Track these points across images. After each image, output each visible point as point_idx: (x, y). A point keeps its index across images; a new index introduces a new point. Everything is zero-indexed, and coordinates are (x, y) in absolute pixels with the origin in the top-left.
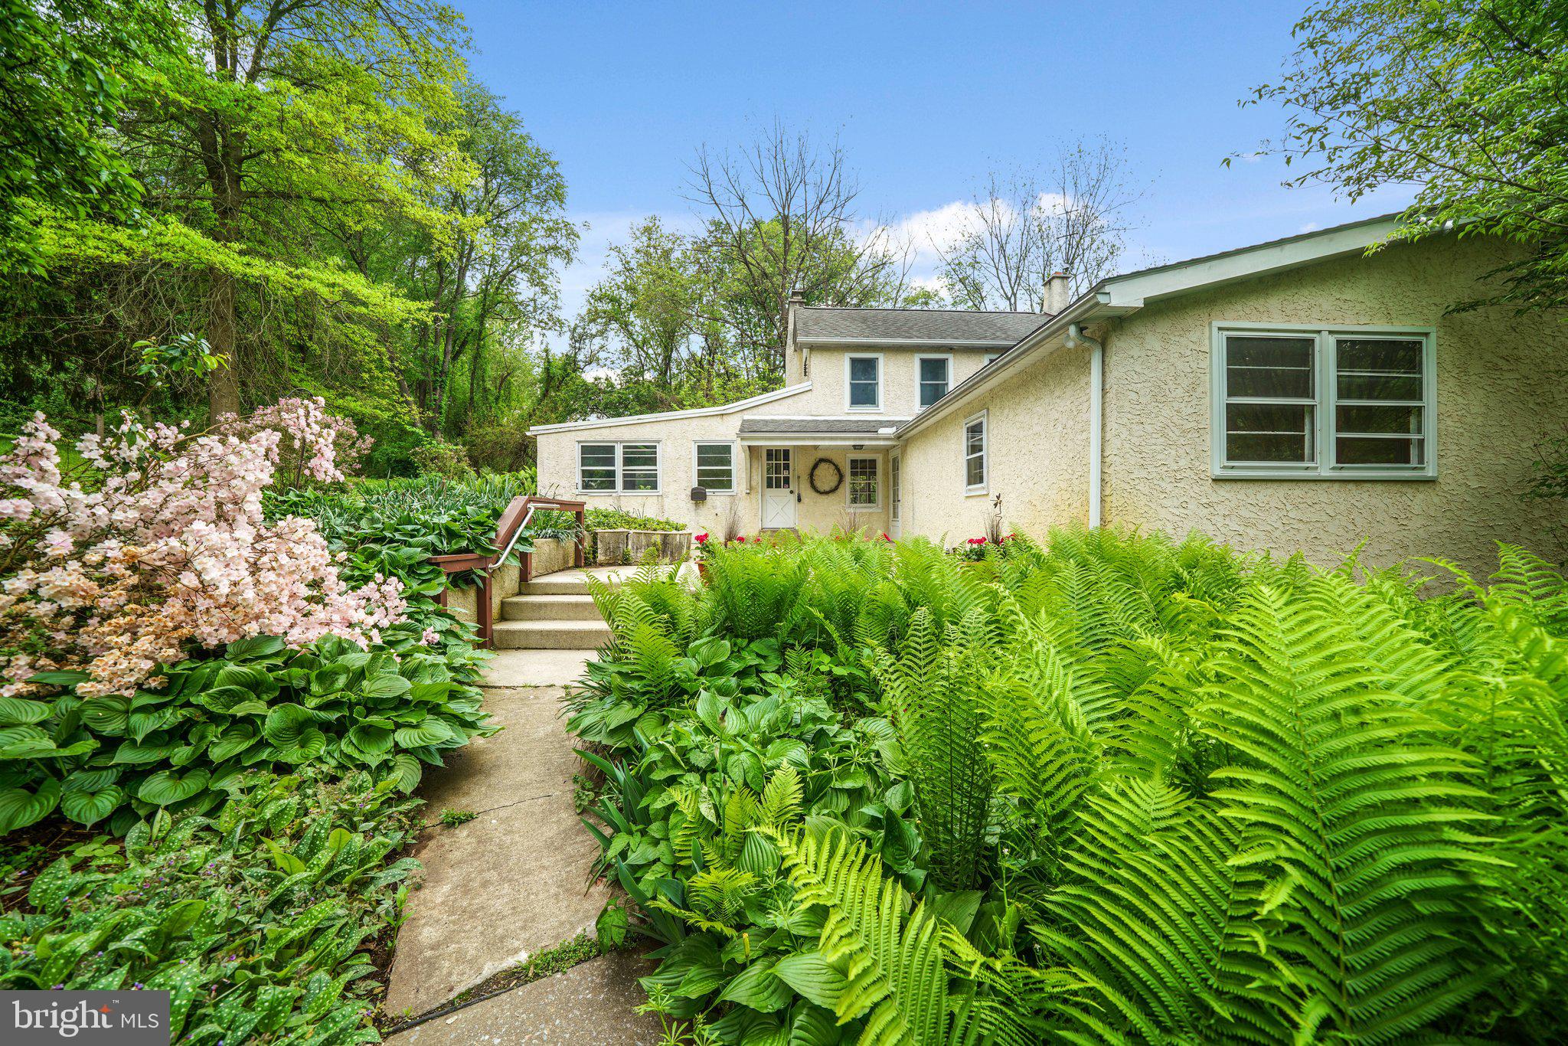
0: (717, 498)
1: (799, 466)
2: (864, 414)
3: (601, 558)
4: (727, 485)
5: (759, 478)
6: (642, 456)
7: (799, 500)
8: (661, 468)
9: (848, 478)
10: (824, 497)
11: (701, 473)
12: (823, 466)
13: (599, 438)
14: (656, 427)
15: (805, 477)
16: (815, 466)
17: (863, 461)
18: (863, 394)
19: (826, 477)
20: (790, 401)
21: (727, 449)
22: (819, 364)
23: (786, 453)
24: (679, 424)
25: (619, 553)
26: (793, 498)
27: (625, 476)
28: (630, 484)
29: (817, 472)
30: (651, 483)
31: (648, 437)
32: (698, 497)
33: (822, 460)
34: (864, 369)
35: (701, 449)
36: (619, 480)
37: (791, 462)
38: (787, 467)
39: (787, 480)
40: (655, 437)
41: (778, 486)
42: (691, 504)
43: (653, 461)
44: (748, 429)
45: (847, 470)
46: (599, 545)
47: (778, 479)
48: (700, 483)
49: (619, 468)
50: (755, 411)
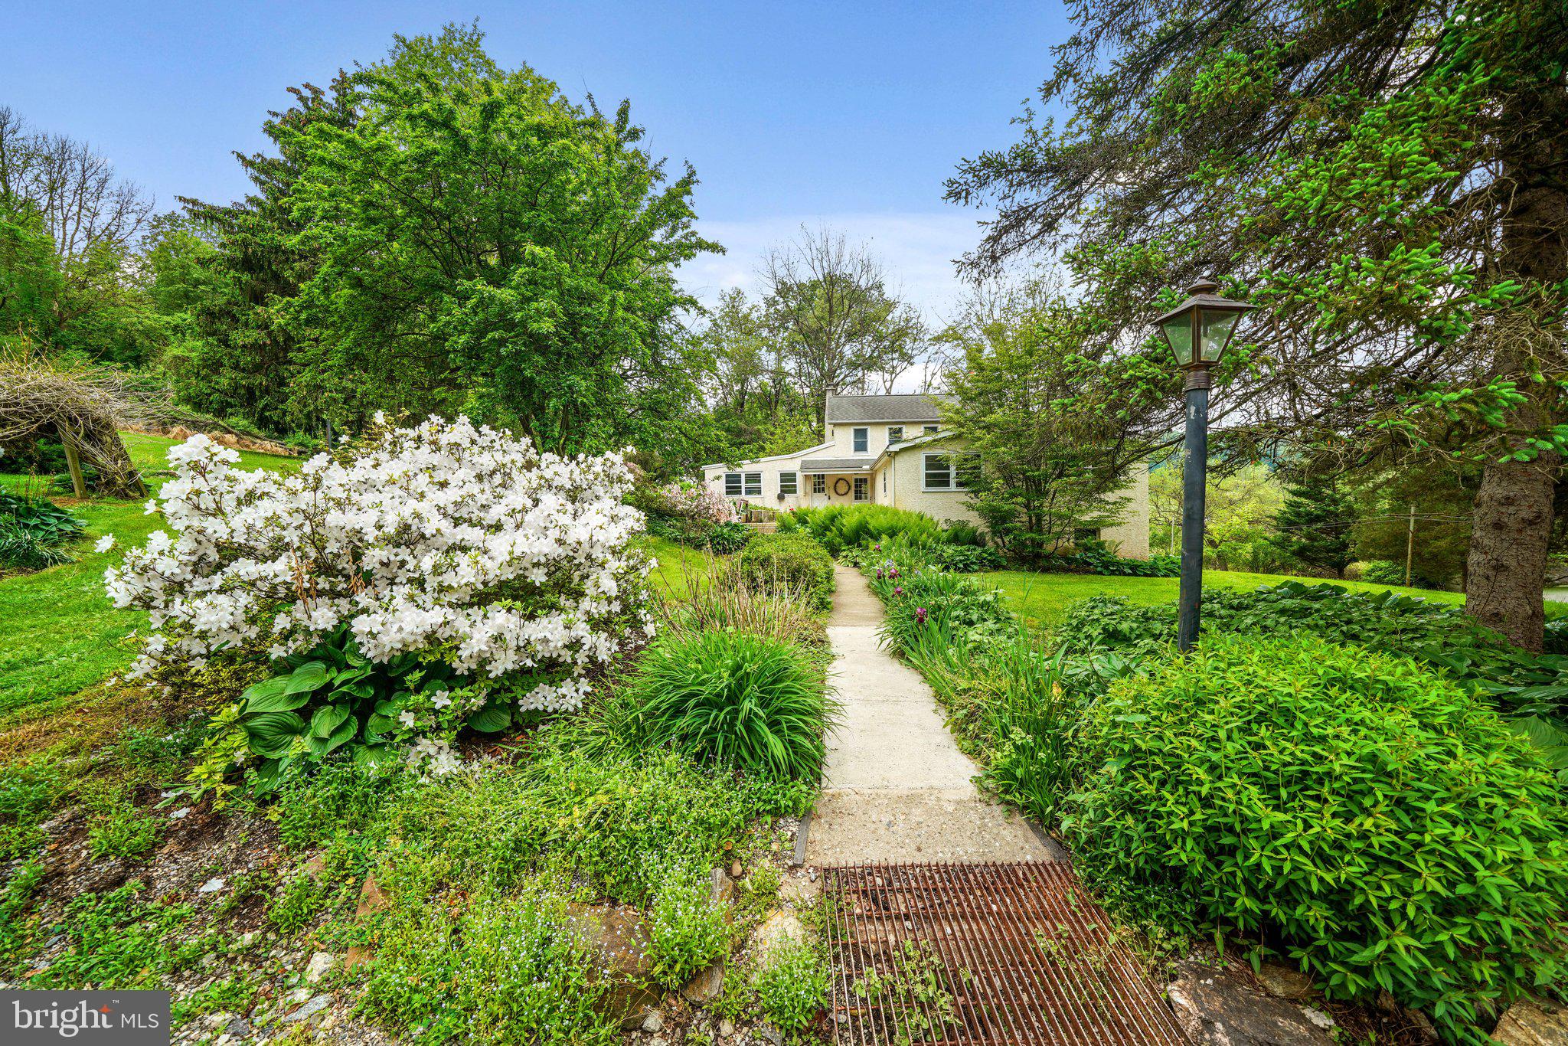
0: (790, 498)
1: (830, 482)
2: (861, 456)
4: (795, 492)
5: (810, 488)
6: (754, 478)
7: (829, 498)
8: (763, 484)
9: (853, 488)
10: (842, 496)
11: (782, 486)
12: (841, 482)
14: (761, 465)
15: (832, 488)
16: (837, 482)
17: (859, 479)
18: (861, 446)
19: (842, 488)
20: (826, 450)
21: (794, 475)
22: (838, 431)
23: (824, 476)
24: (771, 463)
26: (827, 497)
27: (746, 488)
28: (749, 492)
29: (838, 485)
30: (759, 491)
31: (757, 469)
32: (781, 498)
33: (841, 479)
34: (861, 434)
35: (782, 475)
36: (743, 490)
37: (826, 480)
38: (824, 483)
39: (823, 490)
40: (760, 470)
41: (819, 492)
42: (777, 501)
43: (759, 481)
44: (805, 466)
45: (853, 484)
47: (819, 490)
48: (782, 491)
49: (743, 484)
50: (808, 456)
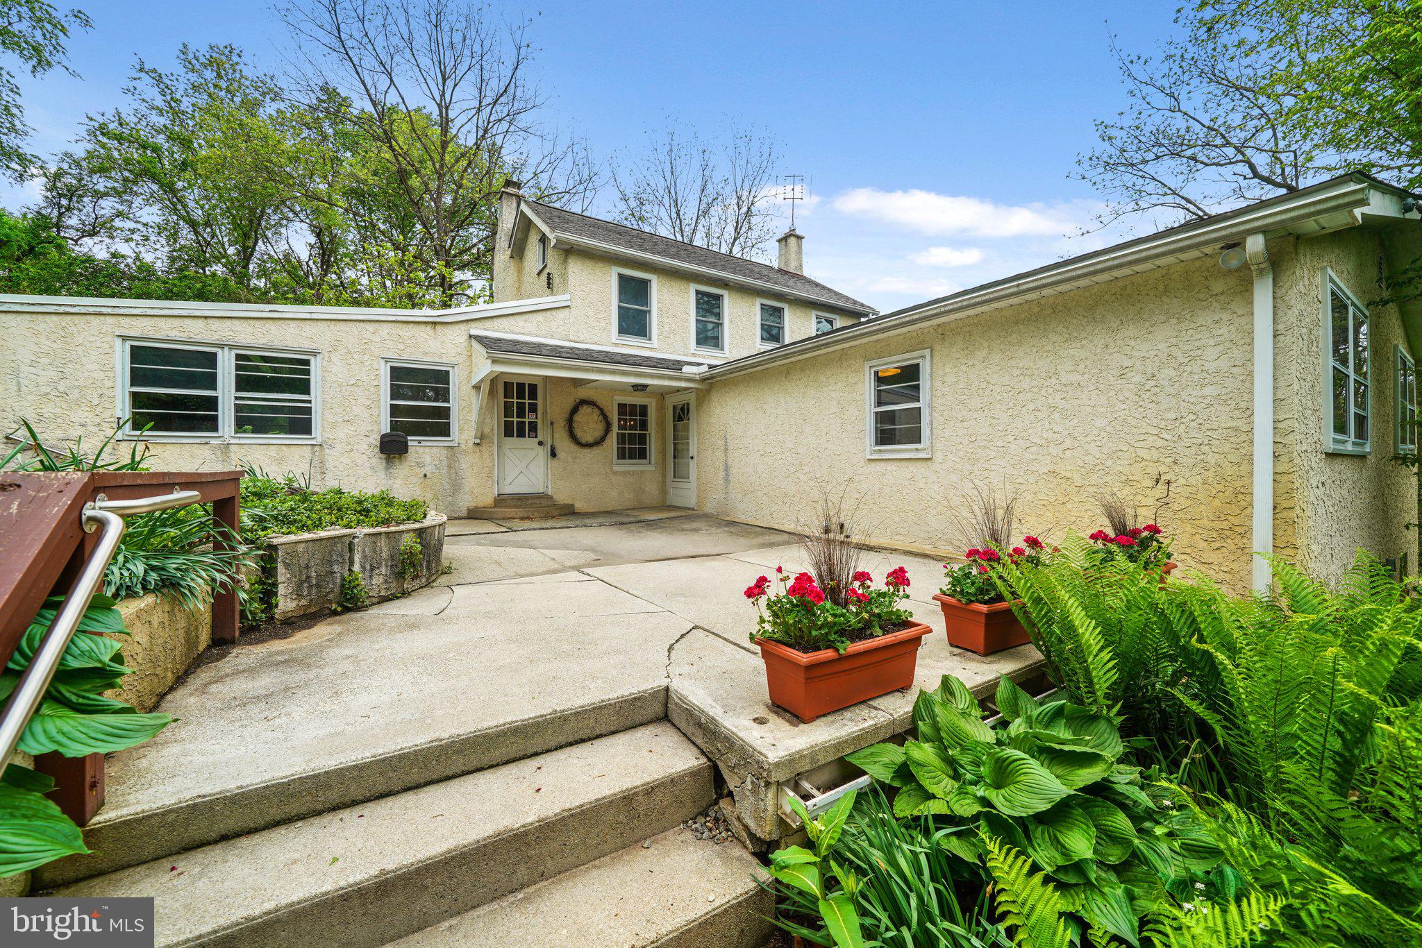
0: (424, 450)
1: (553, 407)
2: (632, 346)
3: (285, 604)
4: (444, 431)
5: (494, 424)
7: (553, 454)
8: (318, 397)
9: (615, 429)
10: (586, 450)
11: (395, 410)
12: (585, 410)
13: (174, 334)
14: (309, 329)
15: (561, 424)
16: (575, 410)
17: (633, 406)
19: (588, 425)
20: (539, 317)
21: (443, 375)
22: (580, 274)
23: (533, 388)
24: (355, 329)
25: (333, 586)
26: (542, 453)
27: (238, 408)
28: (252, 423)
29: (577, 418)
30: (300, 424)
31: (291, 343)
32: (392, 447)
33: (583, 402)
34: (634, 291)
35: (398, 373)
36: (226, 416)
37: (540, 402)
38: (533, 408)
39: (533, 428)
40: (307, 346)
41: (521, 434)
42: (378, 460)
43: (303, 386)
44: (483, 351)
45: (614, 417)
46: (282, 574)
47: (521, 425)
48: (394, 426)
49: (226, 392)
50: (488, 324)
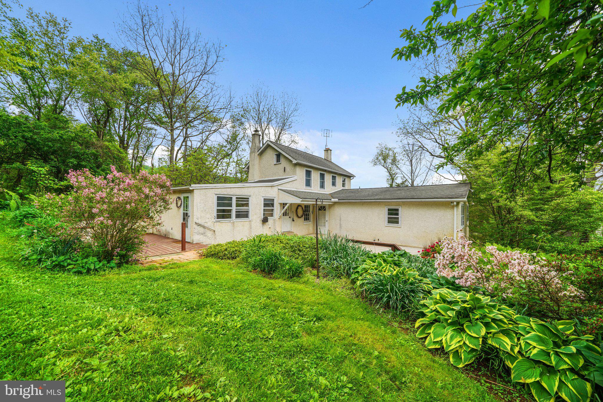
0: (270, 221)
1: (293, 207)
2: (308, 189)
4: (273, 215)
6: (243, 202)
7: (293, 220)
8: (250, 208)
9: (304, 212)
10: (299, 219)
11: (264, 210)
13: (226, 193)
14: (250, 189)
15: (295, 212)
16: (297, 208)
17: (307, 206)
19: (300, 212)
20: (291, 183)
21: (273, 200)
22: (299, 170)
24: (257, 189)
26: (290, 220)
27: (236, 212)
28: (238, 216)
30: (246, 215)
31: (246, 194)
32: (265, 221)
33: (299, 206)
35: (265, 200)
36: (234, 214)
39: (288, 213)
40: (249, 194)
41: (286, 216)
42: (261, 224)
43: (247, 205)
45: (304, 209)
48: (264, 215)
49: (234, 208)
50: (281, 186)
